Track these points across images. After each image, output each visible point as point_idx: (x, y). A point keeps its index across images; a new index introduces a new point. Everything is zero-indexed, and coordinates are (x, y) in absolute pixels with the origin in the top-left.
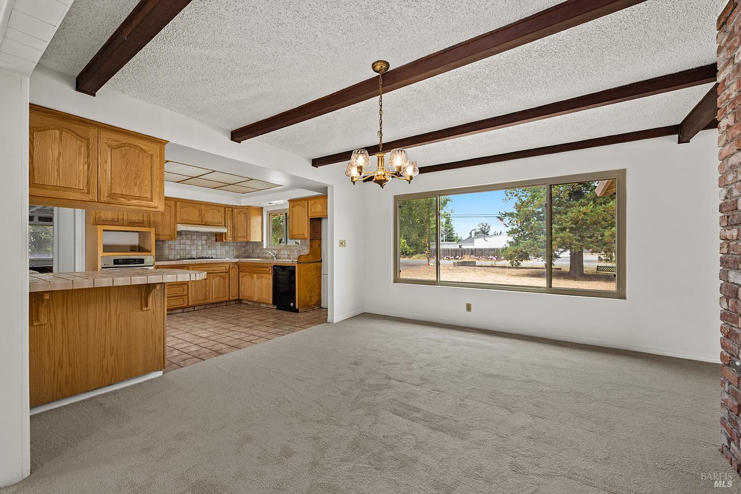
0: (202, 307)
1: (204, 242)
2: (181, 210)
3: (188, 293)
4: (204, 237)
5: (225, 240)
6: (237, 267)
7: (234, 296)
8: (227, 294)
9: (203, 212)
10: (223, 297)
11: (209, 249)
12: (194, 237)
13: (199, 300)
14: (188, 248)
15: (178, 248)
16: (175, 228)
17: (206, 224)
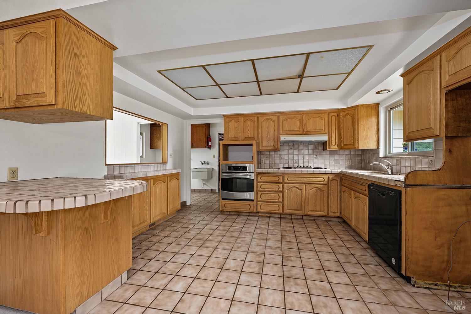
0: (299, 217)
1: (311, 152)
2: (283, 122)
3: (283, 200)
4: (311, 147)
5: (329, 148)
6: (338, 179)
7: (334, 213)
8: (326, 208)
9: (304, 122)
10: (320, 211)
11: (316, 159)
12: (301, 147)
13: (294, 210)
14: (296, 157)
15: (286, 157)
16: (278, 138)
17: (307, 134)
